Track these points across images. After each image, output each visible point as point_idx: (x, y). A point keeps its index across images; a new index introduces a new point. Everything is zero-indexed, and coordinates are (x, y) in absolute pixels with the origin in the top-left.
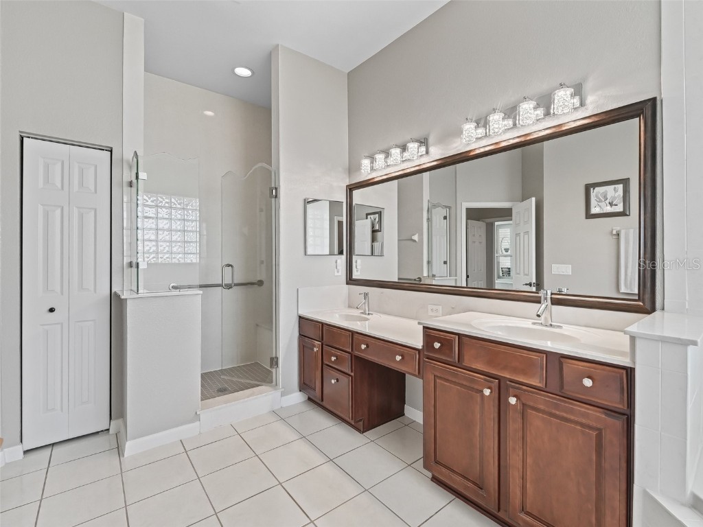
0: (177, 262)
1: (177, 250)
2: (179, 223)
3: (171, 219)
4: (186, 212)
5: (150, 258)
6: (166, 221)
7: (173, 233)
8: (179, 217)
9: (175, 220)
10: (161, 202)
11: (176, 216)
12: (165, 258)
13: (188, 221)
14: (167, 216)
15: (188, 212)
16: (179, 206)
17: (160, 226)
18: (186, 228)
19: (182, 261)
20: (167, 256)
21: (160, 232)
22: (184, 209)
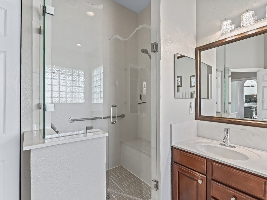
0: (69, 102)
1: (69, 96)
2: (70, 82)
3: (66, 80)
4: (73, 77)
5: (56, 100)
6: (63, 81)
7: (67, 87)
8: (70, 79)
9: (68, 80)
10: (62, 71)
11: (69, 78)
12: (63, 100)
13: (75, 81)
14: (64, 79)
15: (74, 76)
16: (70, 74)
17: (61, 84)
18: (73, 85)
19: (72, 102)
20: (64, 99)
21: (61, 87)
22: (73, 75)
